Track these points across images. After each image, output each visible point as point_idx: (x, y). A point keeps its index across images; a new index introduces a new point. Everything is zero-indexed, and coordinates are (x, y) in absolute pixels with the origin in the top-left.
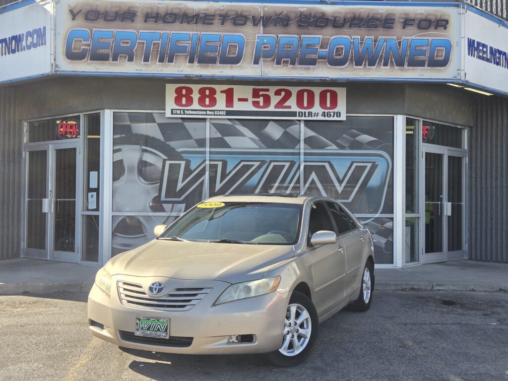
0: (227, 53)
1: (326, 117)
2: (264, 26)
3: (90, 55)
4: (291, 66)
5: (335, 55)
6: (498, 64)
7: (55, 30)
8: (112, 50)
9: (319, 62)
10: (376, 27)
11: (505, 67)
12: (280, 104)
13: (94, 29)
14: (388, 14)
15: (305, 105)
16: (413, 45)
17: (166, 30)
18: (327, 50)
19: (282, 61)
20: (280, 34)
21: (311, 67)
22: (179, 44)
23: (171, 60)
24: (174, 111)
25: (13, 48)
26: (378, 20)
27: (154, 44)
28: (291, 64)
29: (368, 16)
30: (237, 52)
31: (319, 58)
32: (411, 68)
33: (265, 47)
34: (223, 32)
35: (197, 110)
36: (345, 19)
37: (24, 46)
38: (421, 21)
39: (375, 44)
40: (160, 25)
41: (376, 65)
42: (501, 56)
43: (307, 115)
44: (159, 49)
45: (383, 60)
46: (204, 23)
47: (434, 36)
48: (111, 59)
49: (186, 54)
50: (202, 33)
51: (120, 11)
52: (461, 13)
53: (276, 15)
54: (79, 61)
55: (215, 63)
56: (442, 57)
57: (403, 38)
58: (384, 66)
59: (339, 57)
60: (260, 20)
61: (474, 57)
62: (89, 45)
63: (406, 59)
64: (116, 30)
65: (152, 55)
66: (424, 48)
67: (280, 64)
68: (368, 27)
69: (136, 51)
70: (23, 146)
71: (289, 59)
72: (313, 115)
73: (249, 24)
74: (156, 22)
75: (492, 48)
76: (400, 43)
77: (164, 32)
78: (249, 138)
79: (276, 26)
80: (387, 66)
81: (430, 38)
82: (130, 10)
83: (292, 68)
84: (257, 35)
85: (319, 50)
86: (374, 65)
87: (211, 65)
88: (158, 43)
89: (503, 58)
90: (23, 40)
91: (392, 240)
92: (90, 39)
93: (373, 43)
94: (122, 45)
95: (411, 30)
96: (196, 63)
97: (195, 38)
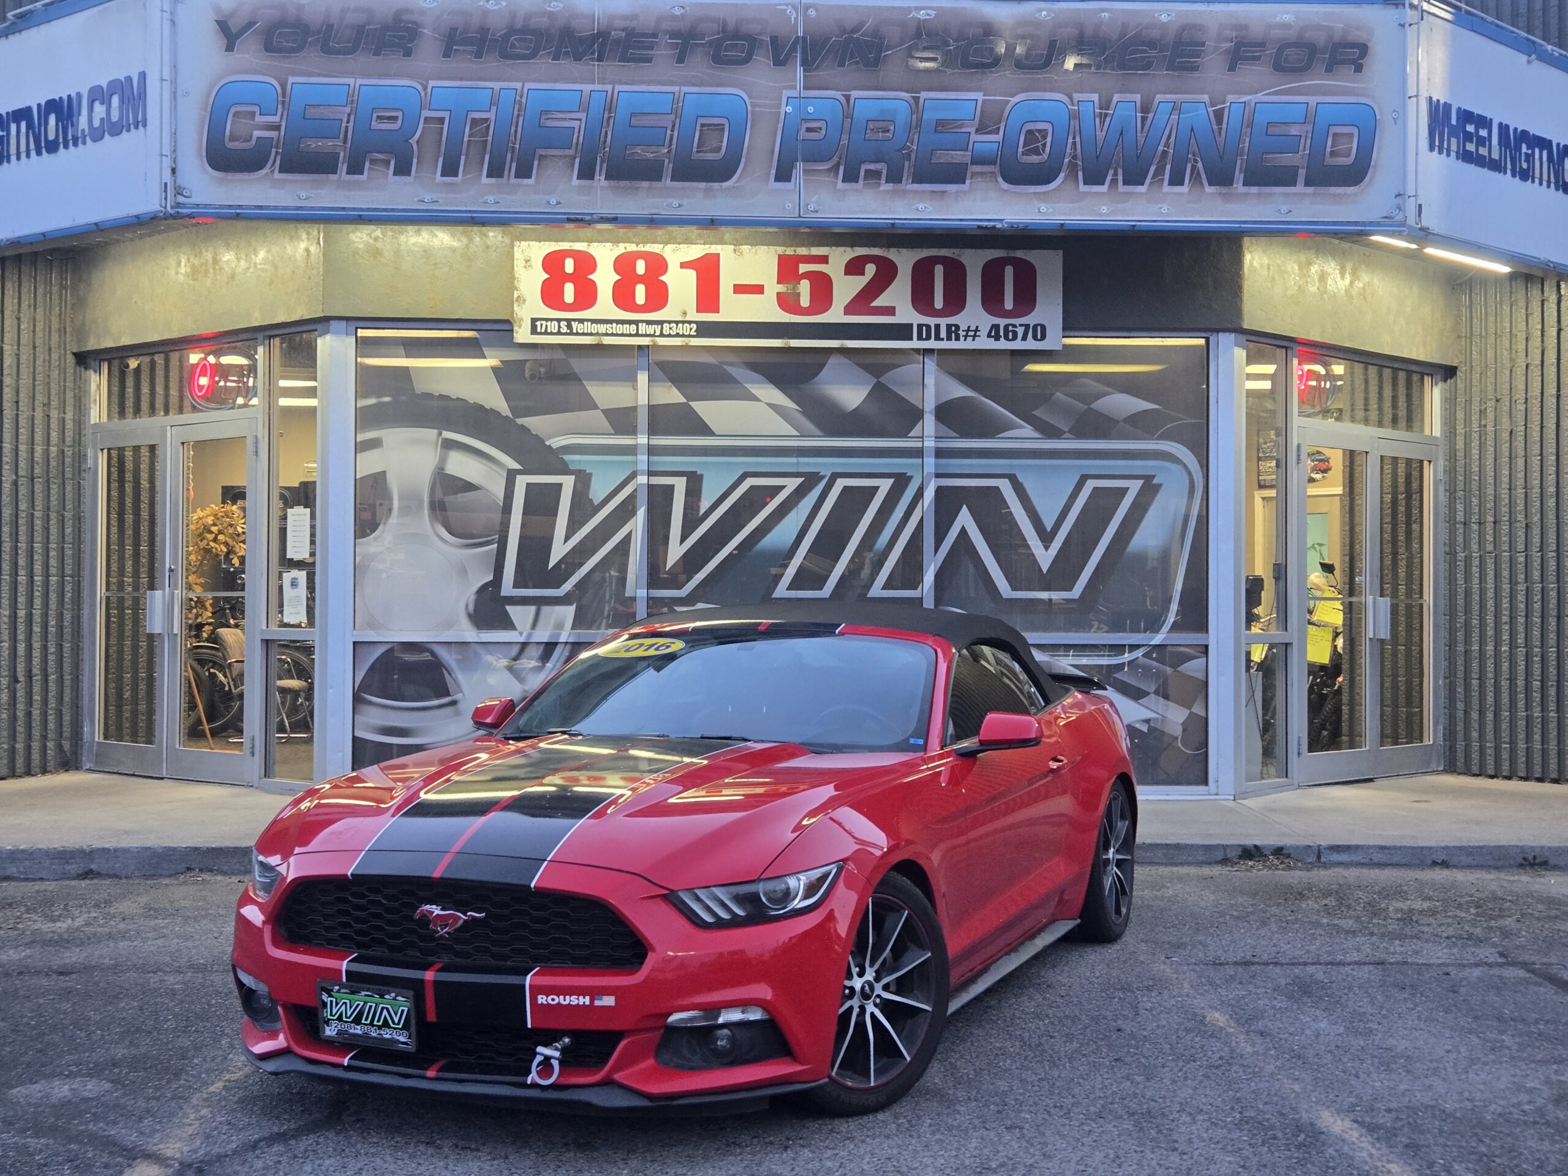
0: (694, 150)
1: (1002, 339)
2: (807, 64)
3: (279, 158)
4: (890, 186)
5: (1023, 154)
6: (1525, 175)
7: (174, 82)
8: (345, 142)
9: (973, 175)
10: (1147, 66)
11: (1549, 186)
12: (862, 301)
13: (291, 80)
14: (1184, 28)
15: (939, 304)
16: (1261, 119)
17: (510, 80)
18: (999, 137)
19: (862, 173)
20: (855, 89)
21: (952, 188)
22: (550, 123)
23: (524, 172)
24: (538, 323)
25: (51, 136)
26: (1152, 44)
27: (475, 122)
28: (887, 182)
29: (1122, 35)
30: (725, 144)
31: (972, 164)
32: (1254, 190)
33: (809, 130)
34: (681, 85)
35: (610, 322)
36: (1052, 45)
37: (83, 130)
38: (1284, 45)
39: (1144, 119)
40: (492, 64)
41: (1148, 180)
42: (1537, 151)
43: (943, 334)
44: (490, 138)
45: (1168, 167)
46: (623, 59)
47: (1324, 94)
48: (343, 168)
49: (571, 152)
50: (618, 88)
51: (369, 24)
52: (1409, 20)
53: (844, 31)
54: (245, 176)
55: (659, 179)
56: (1348, 155)
57: (1231, 98)
58: (1171, 183)
59: (1035, 159)
60: (793, 49)
61: (1448, 155)
62: (277, 128)
63: (1239, 162)
64: (360, 81)
65: (467, 155)
66: (1294, 131)
67: (857, 182)
68: (1122, 66)
69: (418, 142)
70: (88, 432)
71: (882, 167)
72: (962, 333)
73: (762, 61)
74: (479, 55)
75: (1507, 126)
76: (1219, 115)
77: (505, 85)
78: (767, 404)
79: (841, 64)
80: (1182, 183)
81: (1313, 100)
82: (401, 21)
83: (893, 191)
84: (786, 93)
85: (974, 137)
86: (1142, 184)
87: (646, 184)
88: (486, 120)
89: (1540, 157)
90: (79, 114)
91: (1204, 714)
92: (280, 107)
93: (1139, 115)
94: (375, 125)
95: (1254, 73)
96: (600, 180)
97: (597, 102)
